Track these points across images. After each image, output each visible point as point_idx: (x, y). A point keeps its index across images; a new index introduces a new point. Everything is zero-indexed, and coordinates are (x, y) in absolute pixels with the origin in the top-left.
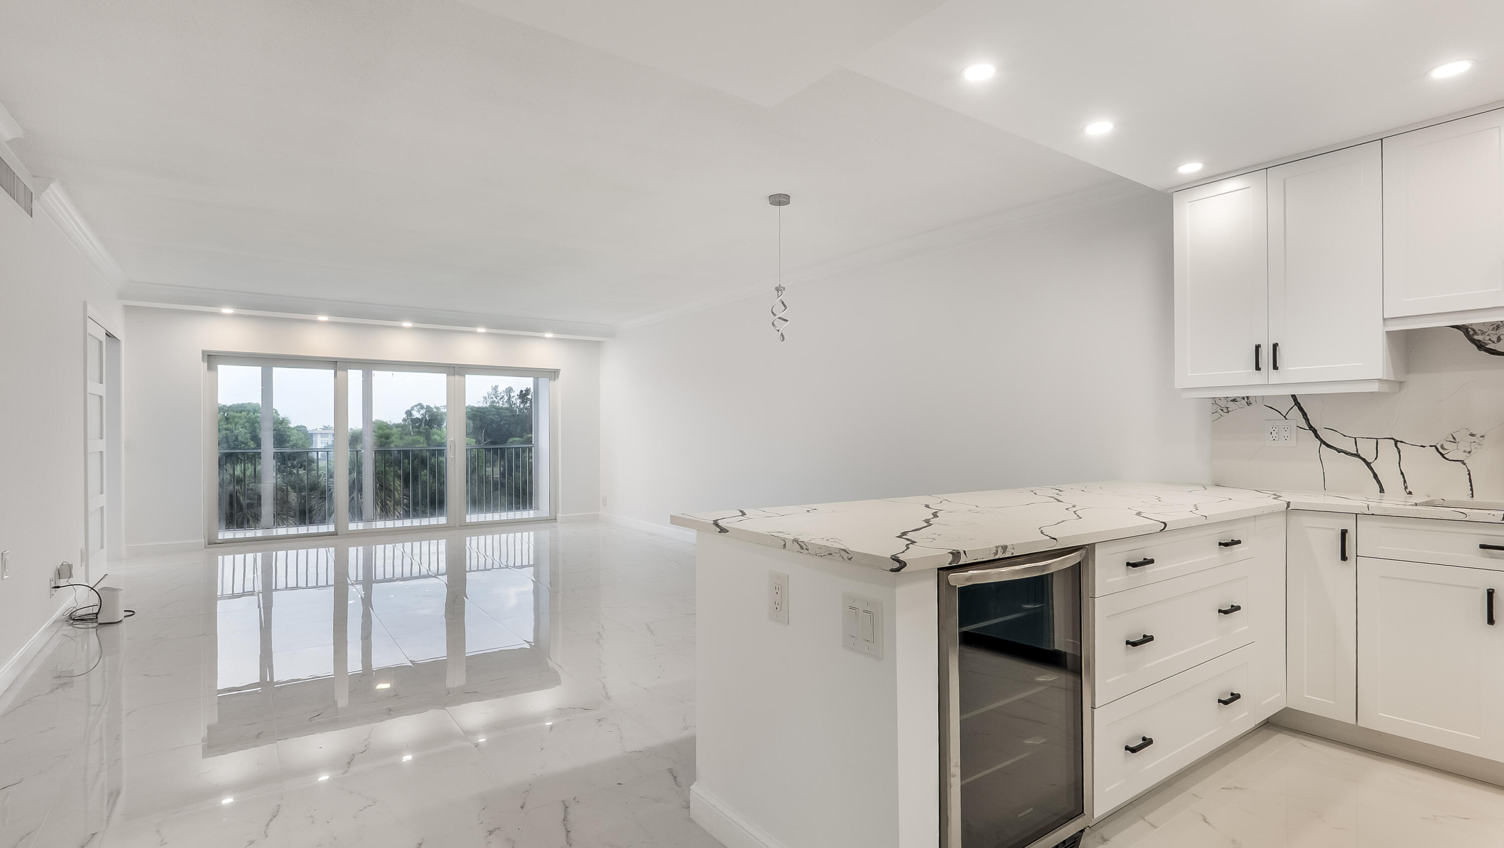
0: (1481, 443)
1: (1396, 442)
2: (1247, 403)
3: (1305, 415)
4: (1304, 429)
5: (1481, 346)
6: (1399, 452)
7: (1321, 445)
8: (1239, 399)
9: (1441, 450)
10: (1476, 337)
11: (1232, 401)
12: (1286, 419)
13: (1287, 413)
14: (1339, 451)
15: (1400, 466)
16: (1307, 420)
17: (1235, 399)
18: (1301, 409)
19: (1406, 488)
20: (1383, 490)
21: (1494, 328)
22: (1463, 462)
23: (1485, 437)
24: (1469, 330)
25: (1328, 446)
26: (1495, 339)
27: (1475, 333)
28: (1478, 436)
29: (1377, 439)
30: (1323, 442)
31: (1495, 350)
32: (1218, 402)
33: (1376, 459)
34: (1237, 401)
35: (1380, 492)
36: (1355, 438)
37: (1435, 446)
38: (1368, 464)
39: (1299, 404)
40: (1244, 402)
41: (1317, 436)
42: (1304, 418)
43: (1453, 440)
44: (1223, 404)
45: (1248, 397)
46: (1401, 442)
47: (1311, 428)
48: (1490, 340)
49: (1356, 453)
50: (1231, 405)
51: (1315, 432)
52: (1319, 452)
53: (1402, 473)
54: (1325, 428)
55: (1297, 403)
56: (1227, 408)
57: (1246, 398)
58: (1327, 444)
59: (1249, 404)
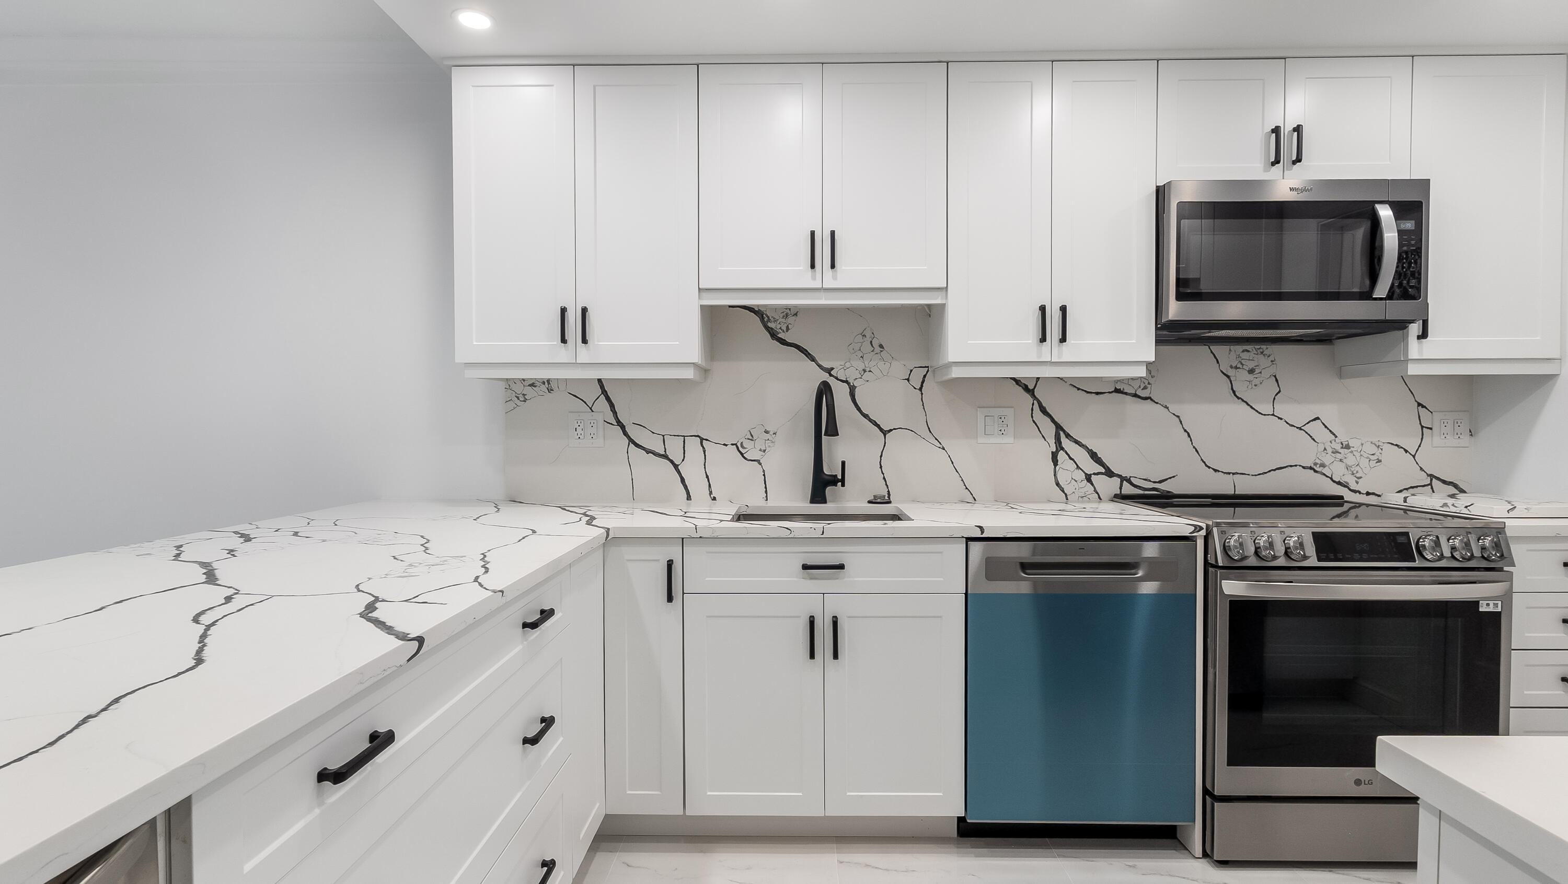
0: (773, 441)
1: (702, 439)
2: (548, 389)
3: (612, 406)
4: (611, 424)
5: (773, 335)
6: (704, 452)
7: (629, 444)
8: (538, 384)
9: (741, 449)
10: (770, 325)
11: (530, 385)
12: (593, 411)
13: (593, 404)
14: (648, 451)
15: (705, 468)
16: (615, 413)
17: (533, 383)
18: (608, 399)
19: (711, 493)
20: (690, 496)
21: (783, 316)
22: (758, 461)
23: (777, 434)
24: (764, 315)
25: (637, 445)
26: (784, 328)
27: (769, 320)
28: (771, 433)
29: (684, 436)
30: (631, 441)
31: (785, 340)
32: (513, 386)
33: (683, 460)
34: (535, 386)
35: (688, 500)
36: (663, 436)
37: (736, 444)
38: (676, 467)
39: (606, 392)
40: (544, 388)
41: (625, 433)
42: (611, 410)
43: (751, 438)
44: (519, 388)
45: (548, 381)
46: (707, 440)
47: (619, 423)
48: (780, 328)
49: (664, 453)
50: (529, 391)
51: (623, 428)
52: (627, 452)
53: (707, 477)
54: (633, 423)
55: (604, 392)
56: (524, 395)
57: (546, 383)
58: (636, 443)
59: (550, 390)
